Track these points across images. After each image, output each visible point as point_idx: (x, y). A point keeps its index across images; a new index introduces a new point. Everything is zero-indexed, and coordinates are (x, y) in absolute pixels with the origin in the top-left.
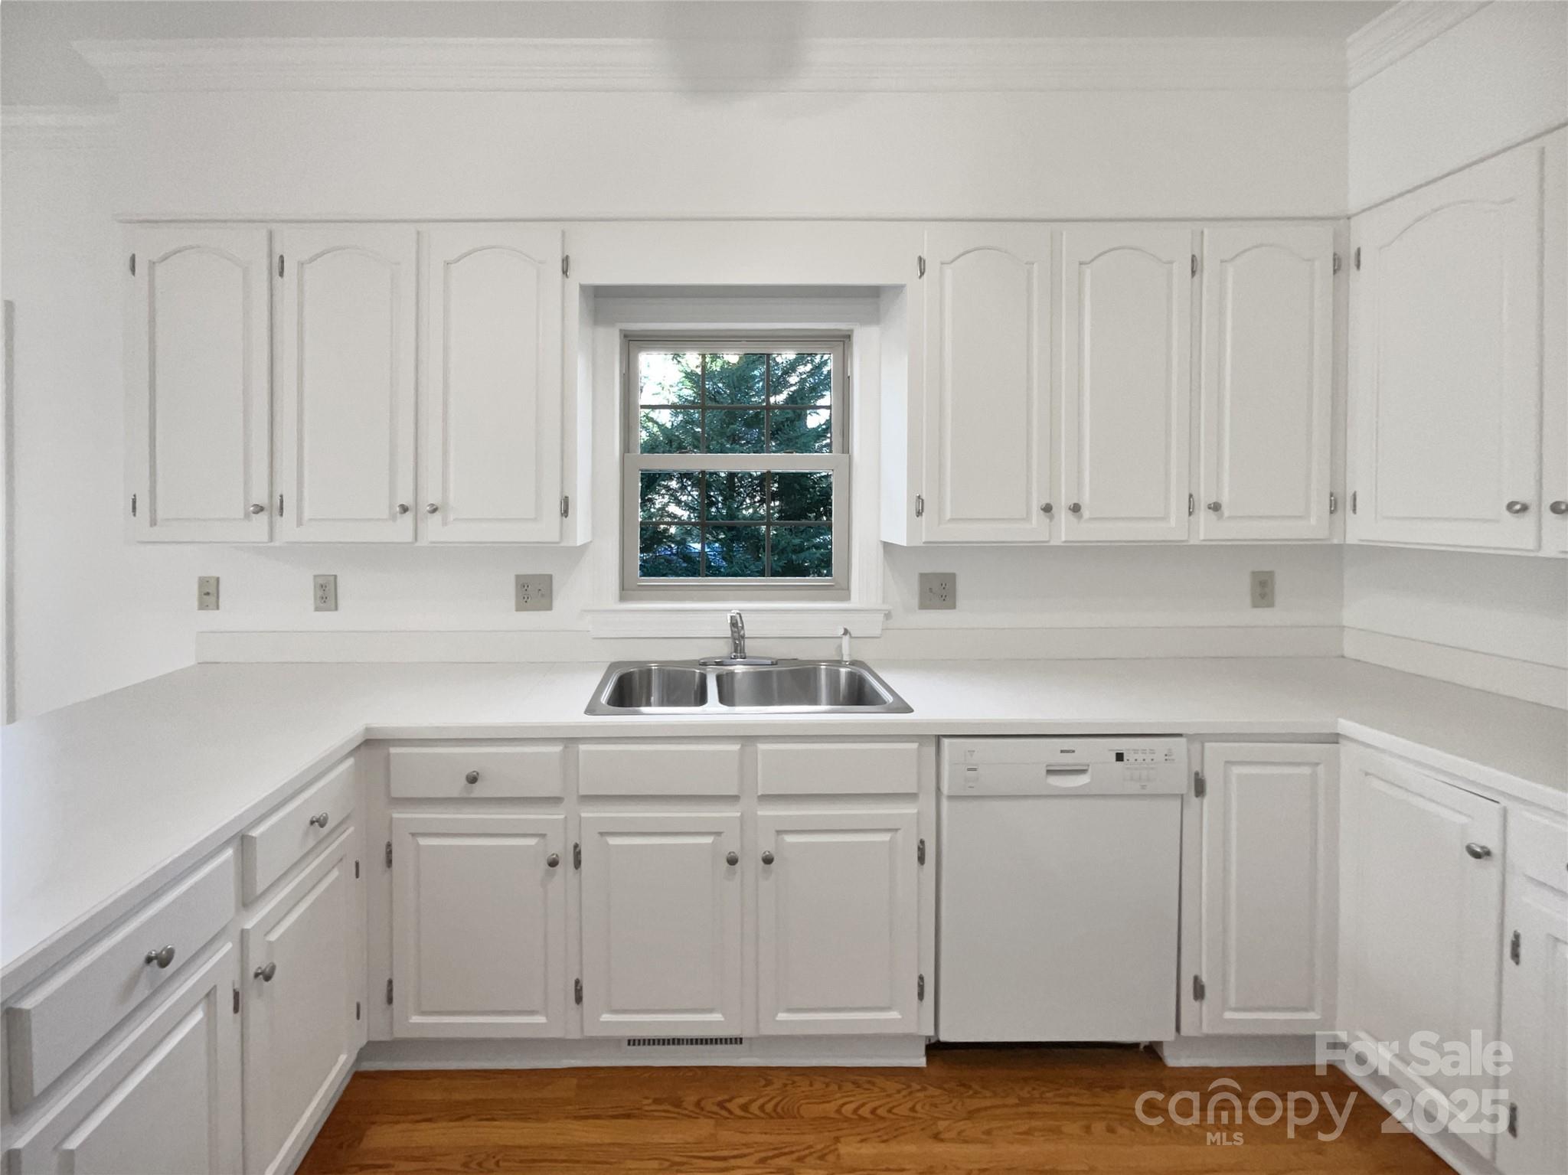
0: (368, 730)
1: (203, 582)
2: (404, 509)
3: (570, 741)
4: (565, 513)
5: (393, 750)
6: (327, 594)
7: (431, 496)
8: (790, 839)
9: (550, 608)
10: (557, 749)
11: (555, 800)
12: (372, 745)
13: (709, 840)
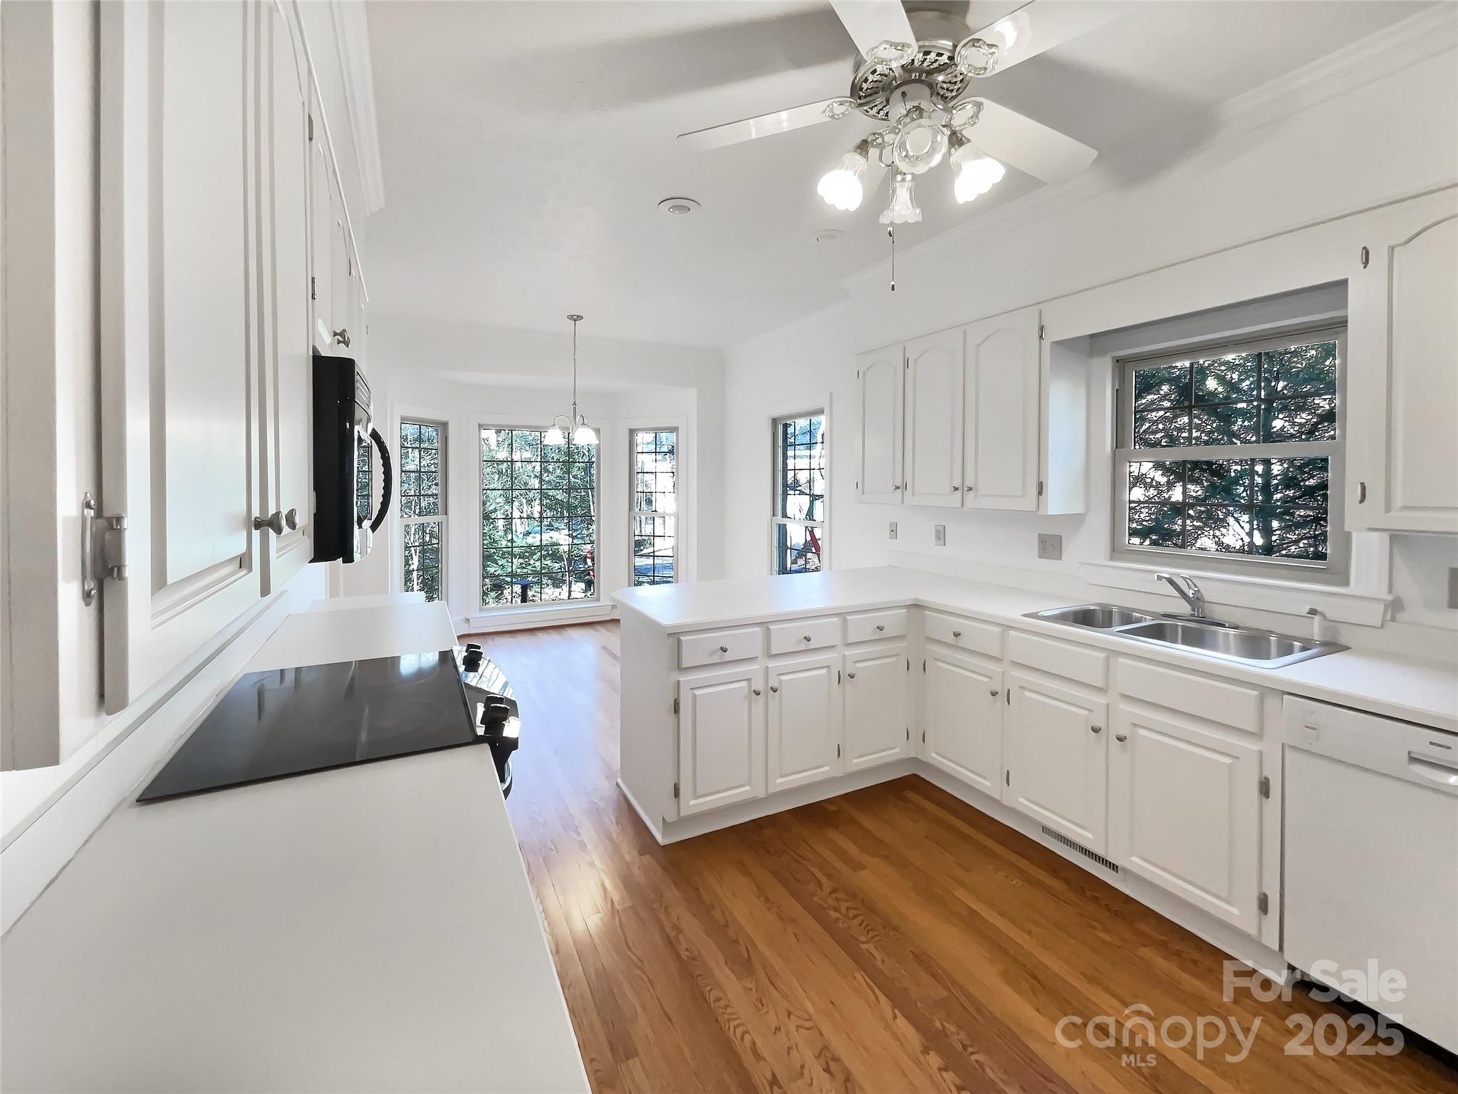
0: (916, 599)
1: (891, 524)
2: (956, 489)
3: (1007, 627)
4: (1040, 493)
5: (927, 612)
6: (941, 535)
7: (969, 483)
8: (1142, 732)
9: (1060, 558)
10: (997, 629)
11: (997, 660)
12: (917, 607)
13: (1085, 713)
